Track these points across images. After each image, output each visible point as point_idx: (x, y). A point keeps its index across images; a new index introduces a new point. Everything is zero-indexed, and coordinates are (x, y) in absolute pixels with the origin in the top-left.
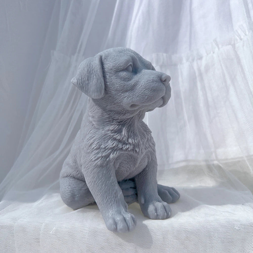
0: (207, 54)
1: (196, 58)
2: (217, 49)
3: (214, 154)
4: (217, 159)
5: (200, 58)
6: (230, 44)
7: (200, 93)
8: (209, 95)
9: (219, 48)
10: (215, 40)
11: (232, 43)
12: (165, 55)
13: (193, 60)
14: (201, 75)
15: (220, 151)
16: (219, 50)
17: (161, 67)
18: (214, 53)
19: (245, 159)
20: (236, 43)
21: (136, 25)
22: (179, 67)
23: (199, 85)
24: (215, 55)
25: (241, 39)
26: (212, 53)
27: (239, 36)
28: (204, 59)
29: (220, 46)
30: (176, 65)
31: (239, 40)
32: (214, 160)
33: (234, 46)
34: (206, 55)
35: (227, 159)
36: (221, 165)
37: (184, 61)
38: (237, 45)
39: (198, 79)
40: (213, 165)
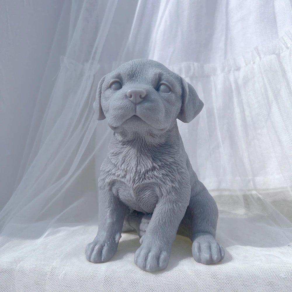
0: (247, 65)
1: (233, 69)
2: (258, 59)
3: (251, 183)
4: (256, 189)
5: (238, 69)
6: (274, 53)
7: (237, 110)
8: (247, 113)
9: (260, 58)
10: (256, 49)
11: (277, 52)
12: (196, 64)
13: (229, 71)
14: (238, 88)
15: (259, 179)
16: (260, 60)
17: (192, 78)
18: (254, 63)
19: (289, 189)
20: (281, 52)
21: (162, 28)
22: (212, 78)
23: (235, 100)
24: (255, 66)
25: (288, 48)
26: (252, 63)
27: (285, 44)
28: (242, 70)
29: (262, 56)
30: (208, 76)
31: (285, 49)
32: (253, 190)
33: (278, 55)
34: (245, 65)
35: (268, 189)
36: (260, 196)
37: (219, 71)
38: (282, 55)
39: (235, 94)
40: (252, 195)
